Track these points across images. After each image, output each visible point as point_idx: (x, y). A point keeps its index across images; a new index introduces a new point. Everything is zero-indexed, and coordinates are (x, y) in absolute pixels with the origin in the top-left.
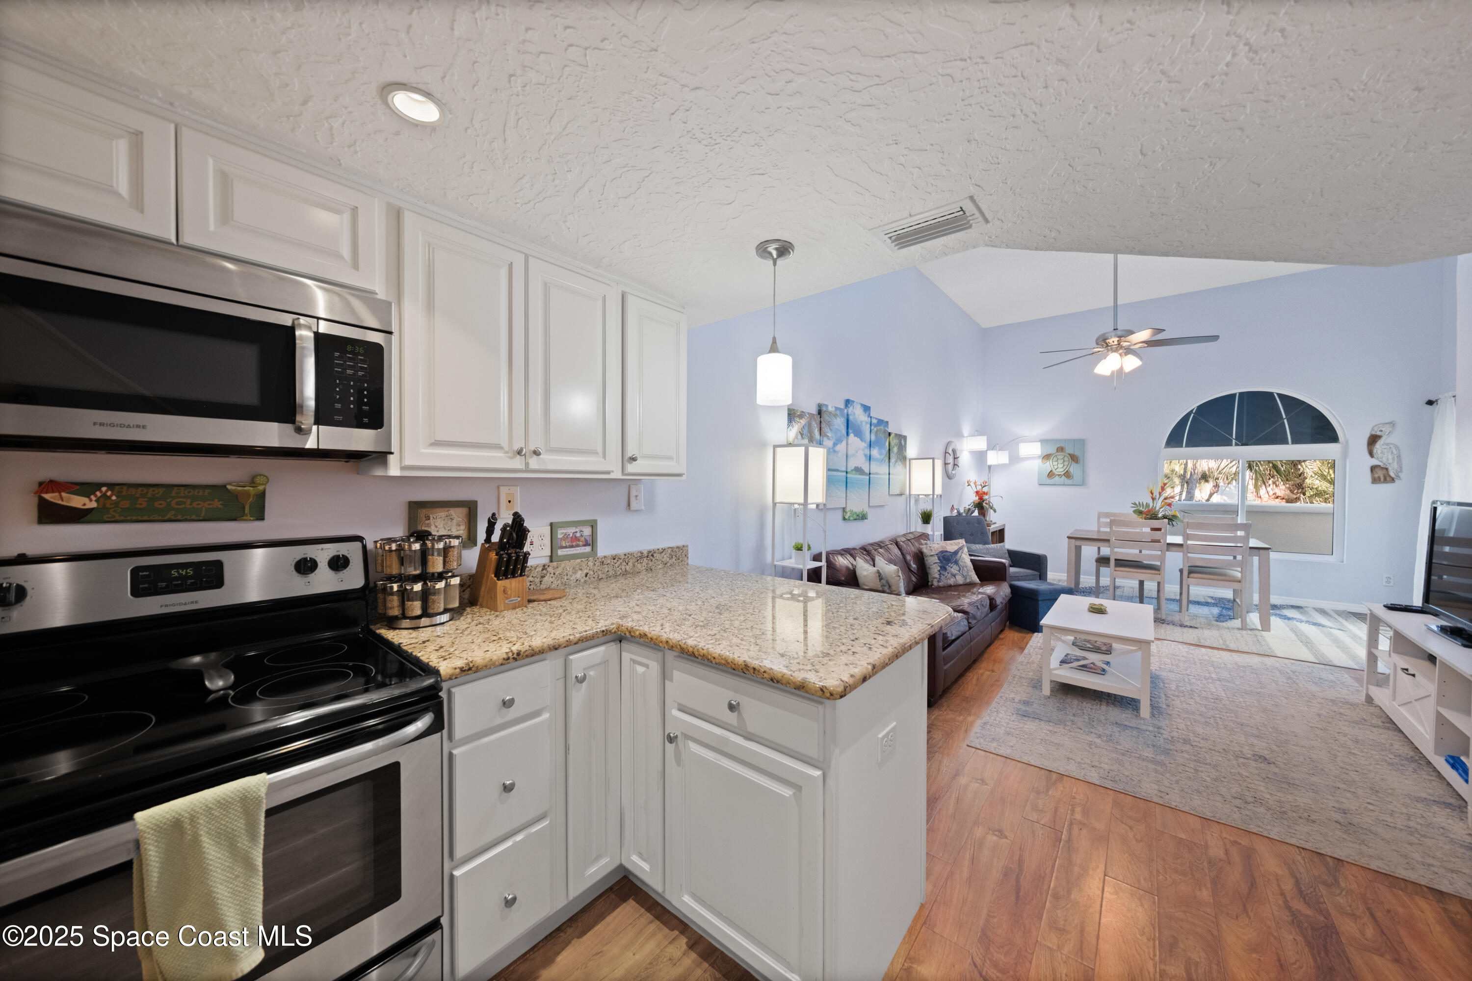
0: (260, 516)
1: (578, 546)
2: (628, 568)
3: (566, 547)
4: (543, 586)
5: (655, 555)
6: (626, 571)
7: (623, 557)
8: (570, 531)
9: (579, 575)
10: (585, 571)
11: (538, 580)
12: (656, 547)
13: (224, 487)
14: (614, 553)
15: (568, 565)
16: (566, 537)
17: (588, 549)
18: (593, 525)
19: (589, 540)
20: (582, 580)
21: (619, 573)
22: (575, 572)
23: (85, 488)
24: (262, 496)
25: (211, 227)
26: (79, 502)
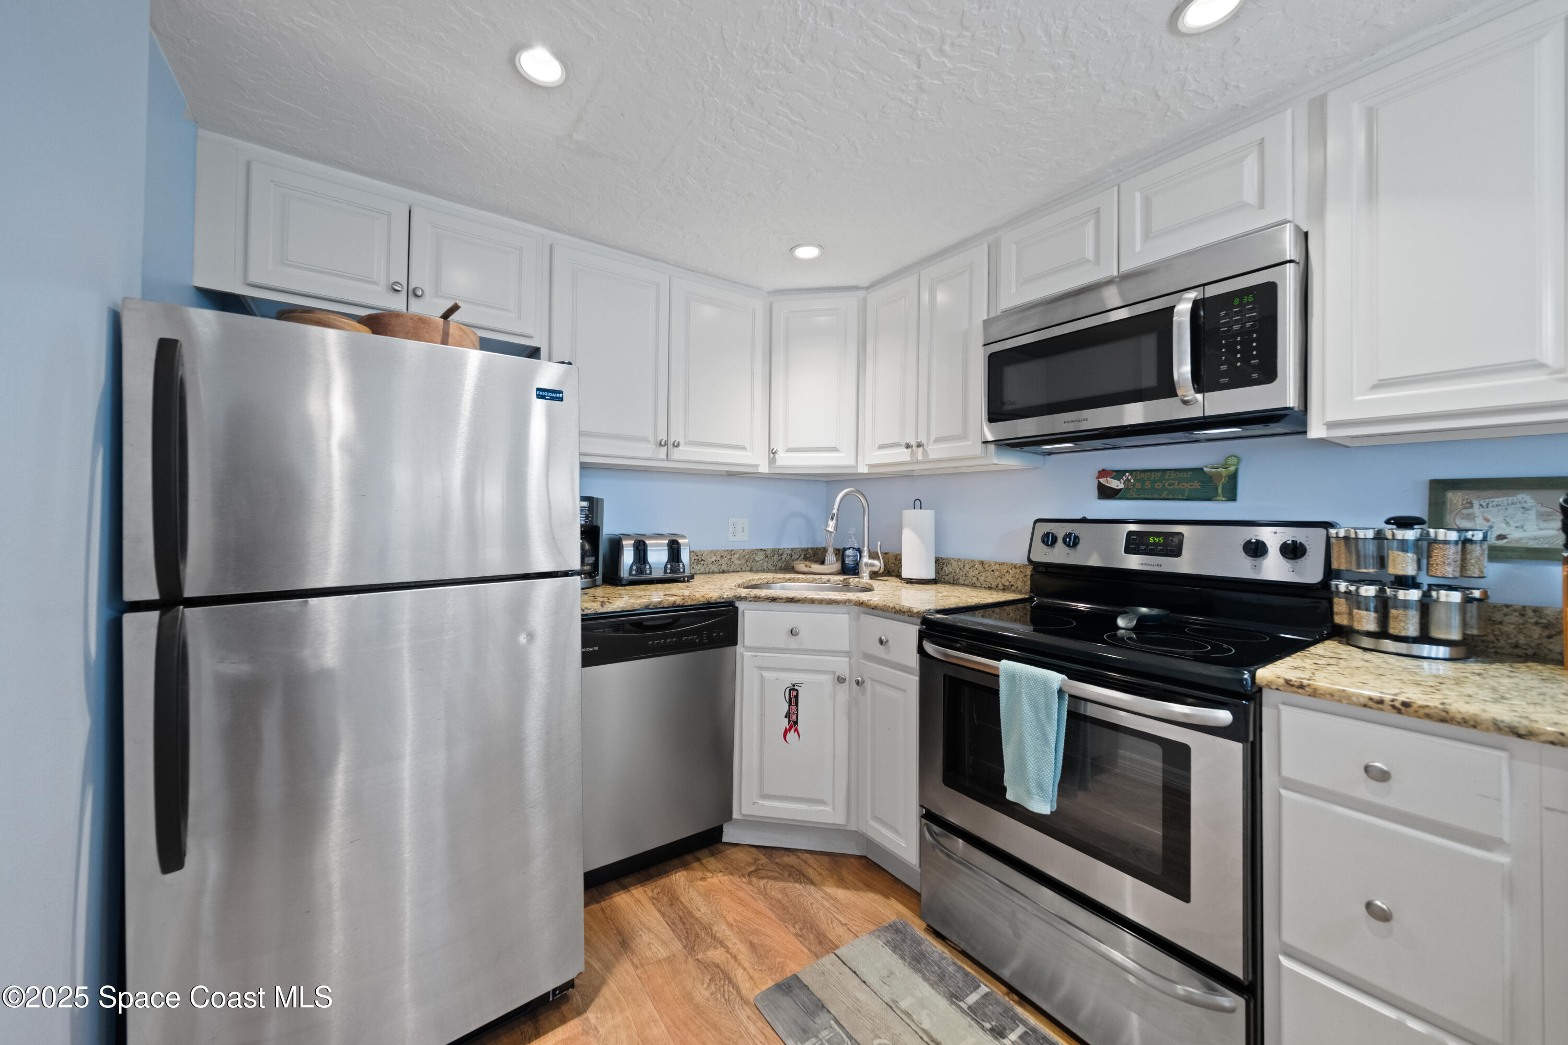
0: (1231, 495)
13: (1201, 469)
23: (1118, 474)
24: (1234, 477)
25: (1138, 248)
26: (1115, 484)
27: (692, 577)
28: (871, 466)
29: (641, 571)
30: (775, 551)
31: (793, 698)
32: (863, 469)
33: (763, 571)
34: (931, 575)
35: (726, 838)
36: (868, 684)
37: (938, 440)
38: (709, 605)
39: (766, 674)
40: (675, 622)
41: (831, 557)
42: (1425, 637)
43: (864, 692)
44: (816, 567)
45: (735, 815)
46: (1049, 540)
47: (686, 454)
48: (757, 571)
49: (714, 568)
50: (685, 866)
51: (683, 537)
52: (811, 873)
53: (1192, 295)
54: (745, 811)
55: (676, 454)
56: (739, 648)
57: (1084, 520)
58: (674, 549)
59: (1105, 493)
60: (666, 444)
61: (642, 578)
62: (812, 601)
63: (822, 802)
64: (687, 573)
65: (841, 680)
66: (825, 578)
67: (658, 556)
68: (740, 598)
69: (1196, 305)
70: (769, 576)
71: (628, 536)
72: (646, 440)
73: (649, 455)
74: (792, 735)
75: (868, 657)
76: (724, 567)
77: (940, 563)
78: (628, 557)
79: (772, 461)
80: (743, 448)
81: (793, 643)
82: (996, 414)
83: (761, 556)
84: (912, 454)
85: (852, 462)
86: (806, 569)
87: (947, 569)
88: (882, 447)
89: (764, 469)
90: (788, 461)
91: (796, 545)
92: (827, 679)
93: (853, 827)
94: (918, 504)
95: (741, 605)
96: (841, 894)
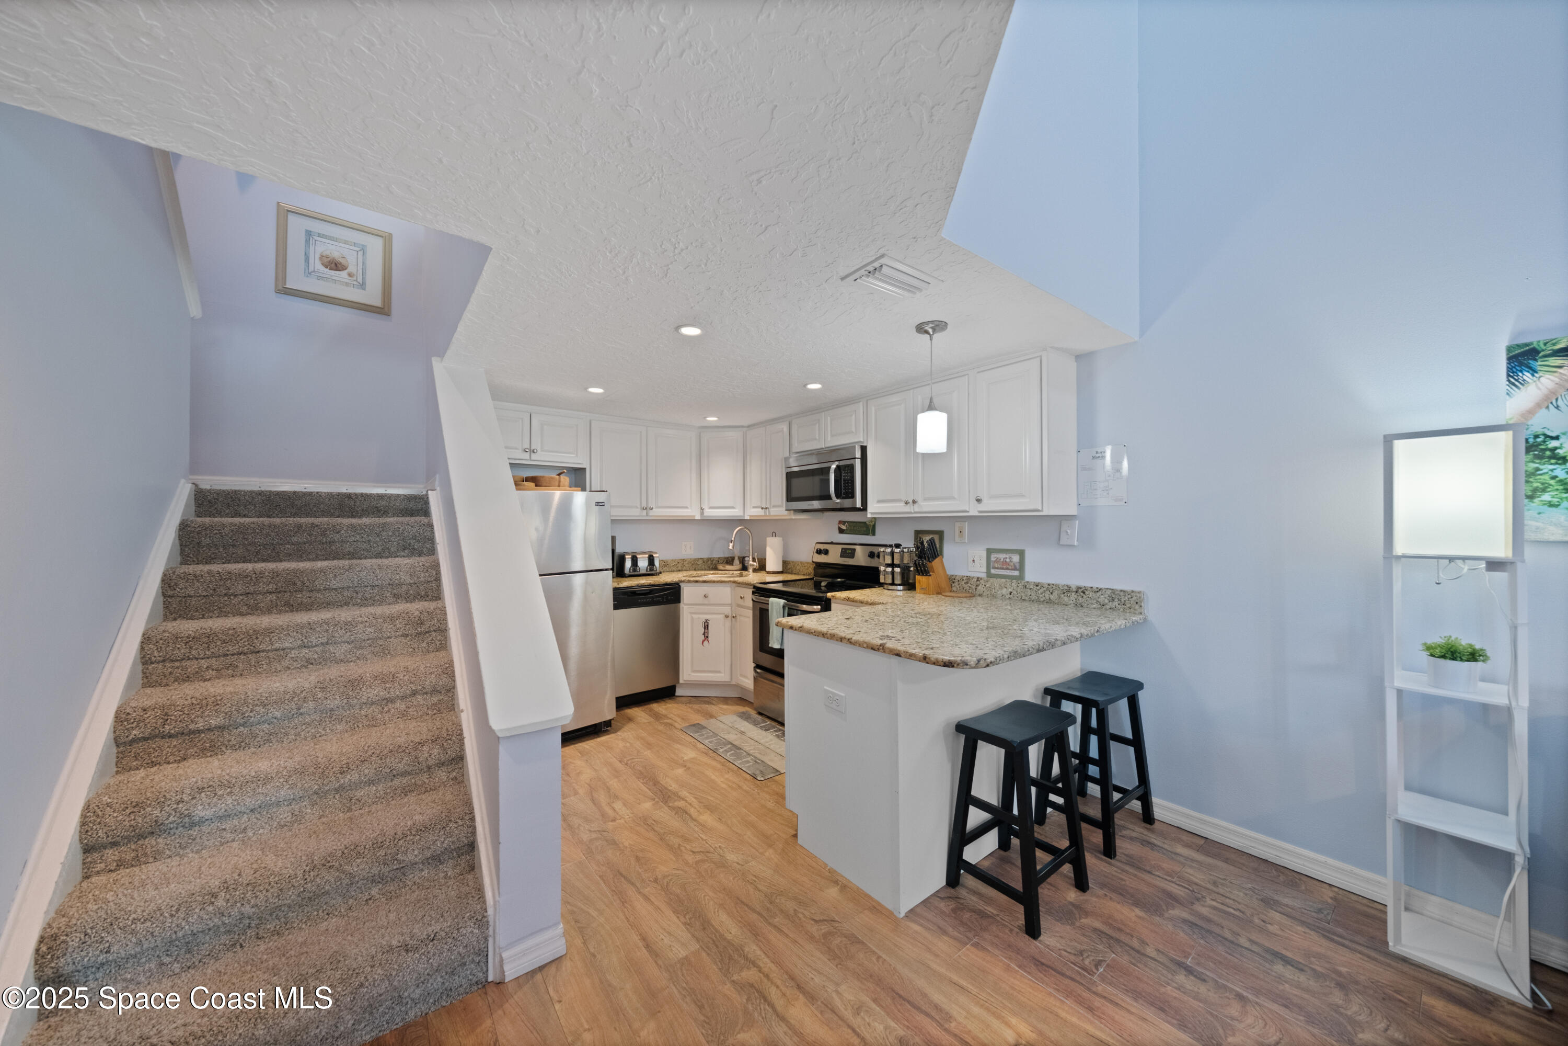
0: (874, 534)
1: (1007, 569)
2: (1052, 597)
3: (997, 568)
4: (978, 593)
5: (1087, 593)
6: (1050, 599)
7: (1047, 586)
8: (1002, 556)
9: (1004, 591)
10: (1010, 590)
11: (974, 587)
12: (1088, 584)
13: (865, 523)
14: (1037, 581)
15: (996, 582)
16: (998, 561)
17: (1016, 573)
18: (1021, 553)
19: (1018, 566)
20: (1007, 597)
21: (1042, 600)
22: (1001, 588)
23: (843, 523)
24: (874, 526)
25: (829, 439)
26: (844, 527)
27: (661, 573)
28: (750, 516)
29: (635, 570)
30: (708, 559)
31: (706, 626)
32: (747, 517)
33: (702, 570)
34: (781, 570)
35: (677, 694)
36: (738, 617)
37: (774, 506)
38: (666, 584)
39: (694, 616)
40: (651, 592)
41: (736, 562)
42: (893, 584)
43: (736, 621)
44: (728, 567)
45: (681, 681)
46: (819, 552)
47: (657, 512)
48: (699, 570)
49: (674, 569)
50: (657, 702)
51: (656, 553)
52: (714, 702)
53: (837, 463)
54: (685, 679)
55: (651, 513)
56: (681, 605)
57: (832, 543)
58: (651, 560)
59: (841, 531)
60: (646, 509)
61: (635, 574)
62: (714, 582)
63: (719, 672)
64: (658, 571)
65: (727, 617)
66: (731, 572)
67: (643, 563)
68: (683, 581)
69: (838, 466)
70: (703, 572)
71: (628, 554)
72: (637, 507)
73: (638, 514)
74: (706, 643)
75: (739, 606)
76: (679, 568)
77: (785, 563)
78: (628, 564)
79: (702, 513)
80: (687, 508)
81: (706, 601)
82: (790, 498)
83: (700, 562)
84: (765, 512)
85: (741, 514)
86: (723, 568)
87: (789, 566)
88: (754, 507)
89: (698, 517)
90: (710, 513)
91: (722, 556)
92: (722, 616)
93: (733, 683)
94: (774, 534)
95: (682, 585)
96: (725, 707)
